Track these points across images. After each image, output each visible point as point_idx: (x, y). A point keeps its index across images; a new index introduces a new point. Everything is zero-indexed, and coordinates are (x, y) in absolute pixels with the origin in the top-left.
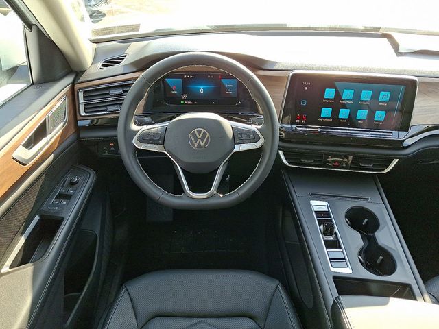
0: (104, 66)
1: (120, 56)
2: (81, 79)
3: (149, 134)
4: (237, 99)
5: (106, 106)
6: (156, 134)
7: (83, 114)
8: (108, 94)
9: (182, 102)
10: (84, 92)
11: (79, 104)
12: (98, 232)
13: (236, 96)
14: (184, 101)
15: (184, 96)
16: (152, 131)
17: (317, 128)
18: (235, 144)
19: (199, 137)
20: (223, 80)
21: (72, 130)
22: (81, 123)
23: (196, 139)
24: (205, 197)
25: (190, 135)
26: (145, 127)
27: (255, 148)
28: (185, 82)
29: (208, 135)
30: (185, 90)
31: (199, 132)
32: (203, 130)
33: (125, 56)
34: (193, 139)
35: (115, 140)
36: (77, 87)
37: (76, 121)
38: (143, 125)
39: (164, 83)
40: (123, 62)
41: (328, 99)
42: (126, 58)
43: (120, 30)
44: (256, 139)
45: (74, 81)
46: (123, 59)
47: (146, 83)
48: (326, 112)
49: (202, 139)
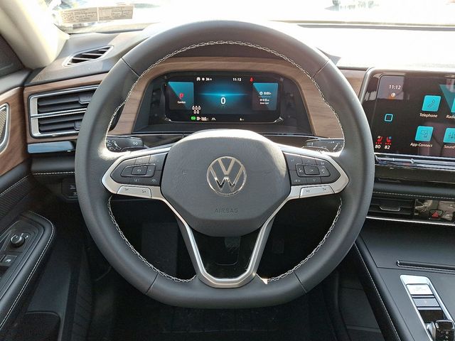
0: (74, 61)
1: (100, 48)
2: (36, 80)
3: (134, 167)
4: (276, 114)
5: (74, 121)
6: (146, 167)
7: (37, 134)
8: (77, 103)
9: (193, 118)
10: (40, 100)
11: (30, 117)
12: (62, 314)
13: (275, 109)
14: (196, 115)
15: (196, 109)
16: (140, 160)
17: (410, 158)
18: (291, 185)
19: (226, 173)
20: (256, 85)
21: (18, 158)
22: (33, 148)
23: (221, 175)
24: (235, 285)
25: (211, 169)
26: (127, 154)
27: (330, 192)
28: (199, 87)
29: (242, 168)
30: (198, 100)
31: (227, 163)
32: (234, 160)
33: (108, 48)
34: (214, 173)
35: (71, 178)
36: (27, 91)
37: (25, 145)
38: (125, 151)
39: (166, 88)
40: (103, 57)
41: (427, 113)
42: (108, 51)
43: (104, 15)
44: (332, 177)
45: (25, 81)
46: (103, 52)
47: (130, 71)
48: (424, 133)
49: (232, 176)
